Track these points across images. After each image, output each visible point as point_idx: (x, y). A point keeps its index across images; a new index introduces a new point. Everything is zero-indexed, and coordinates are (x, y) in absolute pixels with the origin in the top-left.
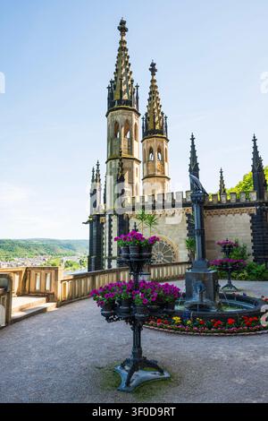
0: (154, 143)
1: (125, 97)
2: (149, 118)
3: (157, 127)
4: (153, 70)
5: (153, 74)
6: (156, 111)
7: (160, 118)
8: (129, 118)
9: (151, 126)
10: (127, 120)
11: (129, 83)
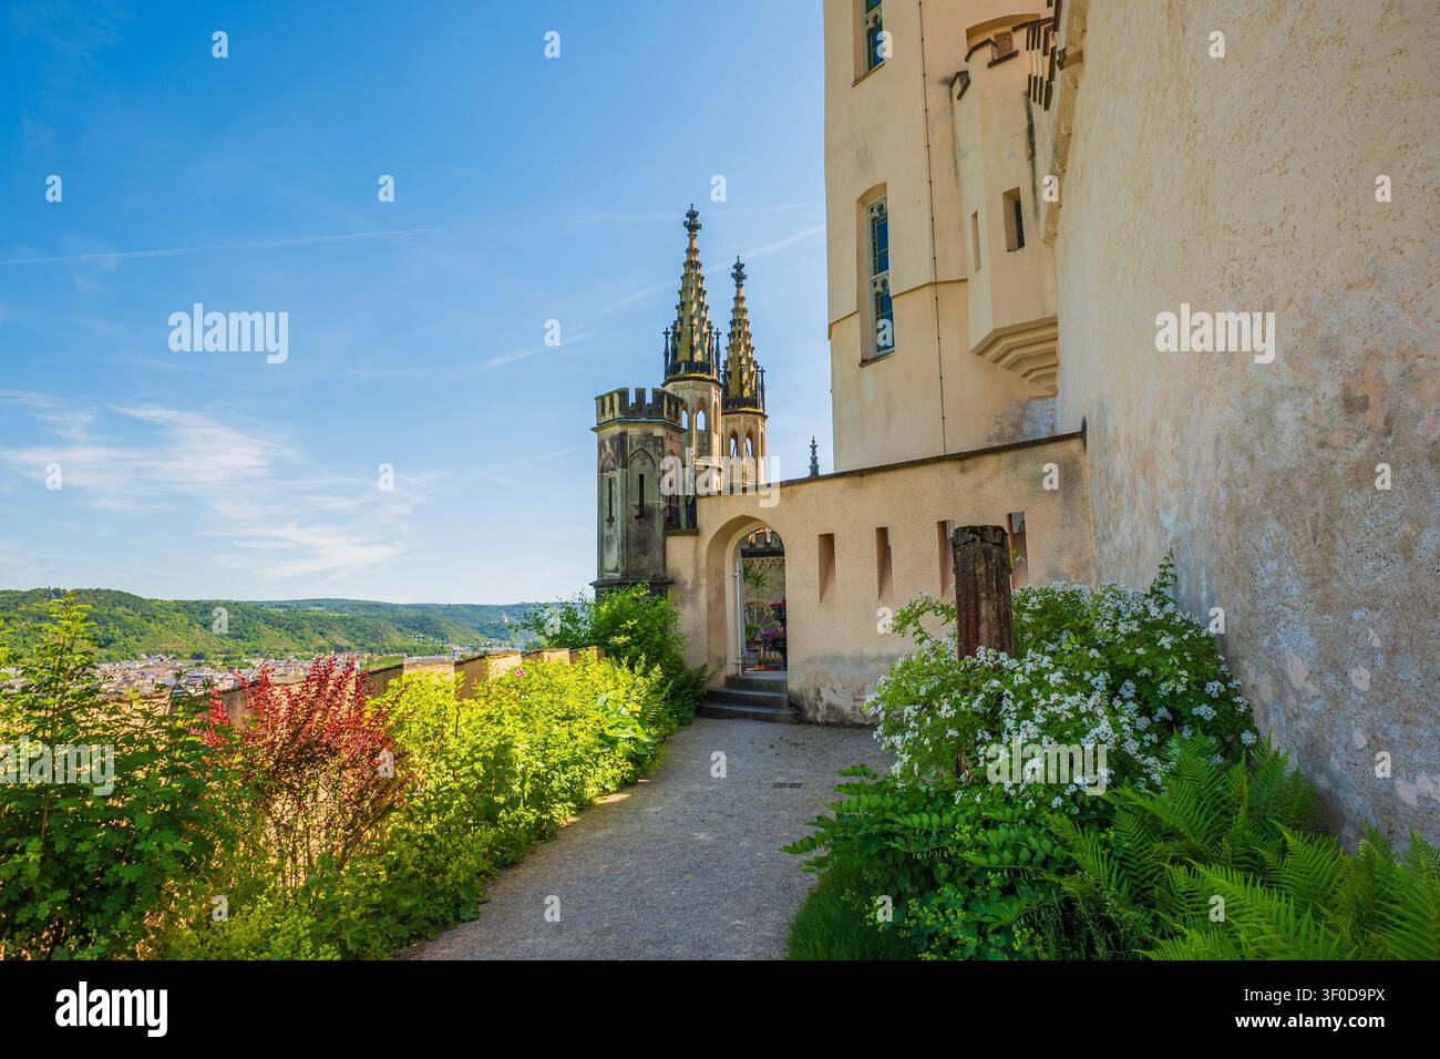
0: (741, 423)
1: (698, 357)
2: (730, 374)
3: (747, 393)
4: (739, 276)
5: (739, 286)
6: (744, 362)
7: (751, 375)
8: (705, 395)
9: (734, 391)
10: (702, 400)
11: (705, 330)
